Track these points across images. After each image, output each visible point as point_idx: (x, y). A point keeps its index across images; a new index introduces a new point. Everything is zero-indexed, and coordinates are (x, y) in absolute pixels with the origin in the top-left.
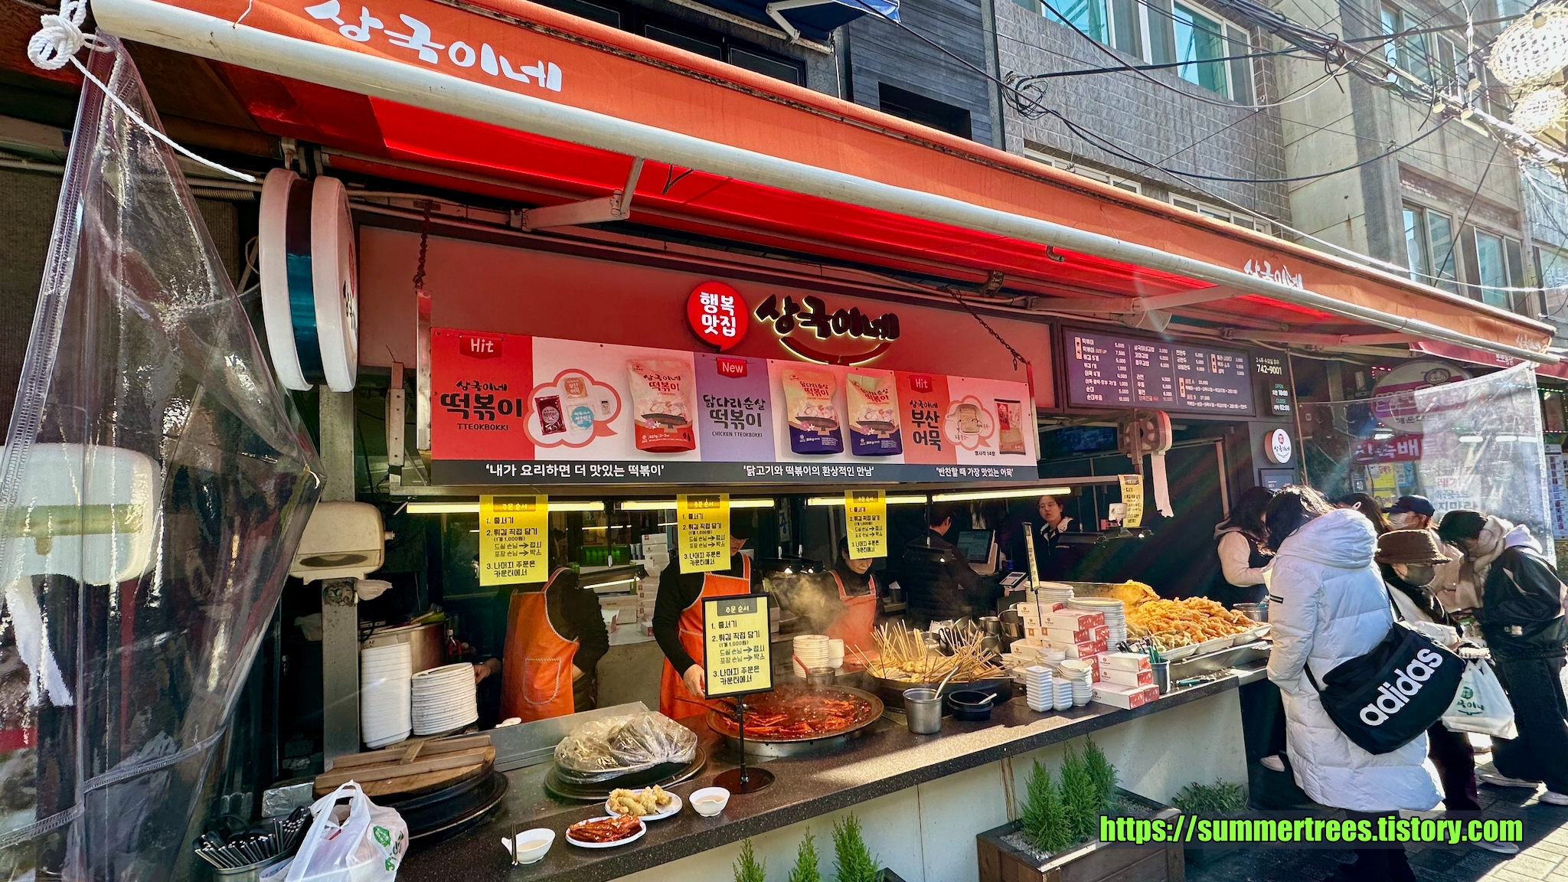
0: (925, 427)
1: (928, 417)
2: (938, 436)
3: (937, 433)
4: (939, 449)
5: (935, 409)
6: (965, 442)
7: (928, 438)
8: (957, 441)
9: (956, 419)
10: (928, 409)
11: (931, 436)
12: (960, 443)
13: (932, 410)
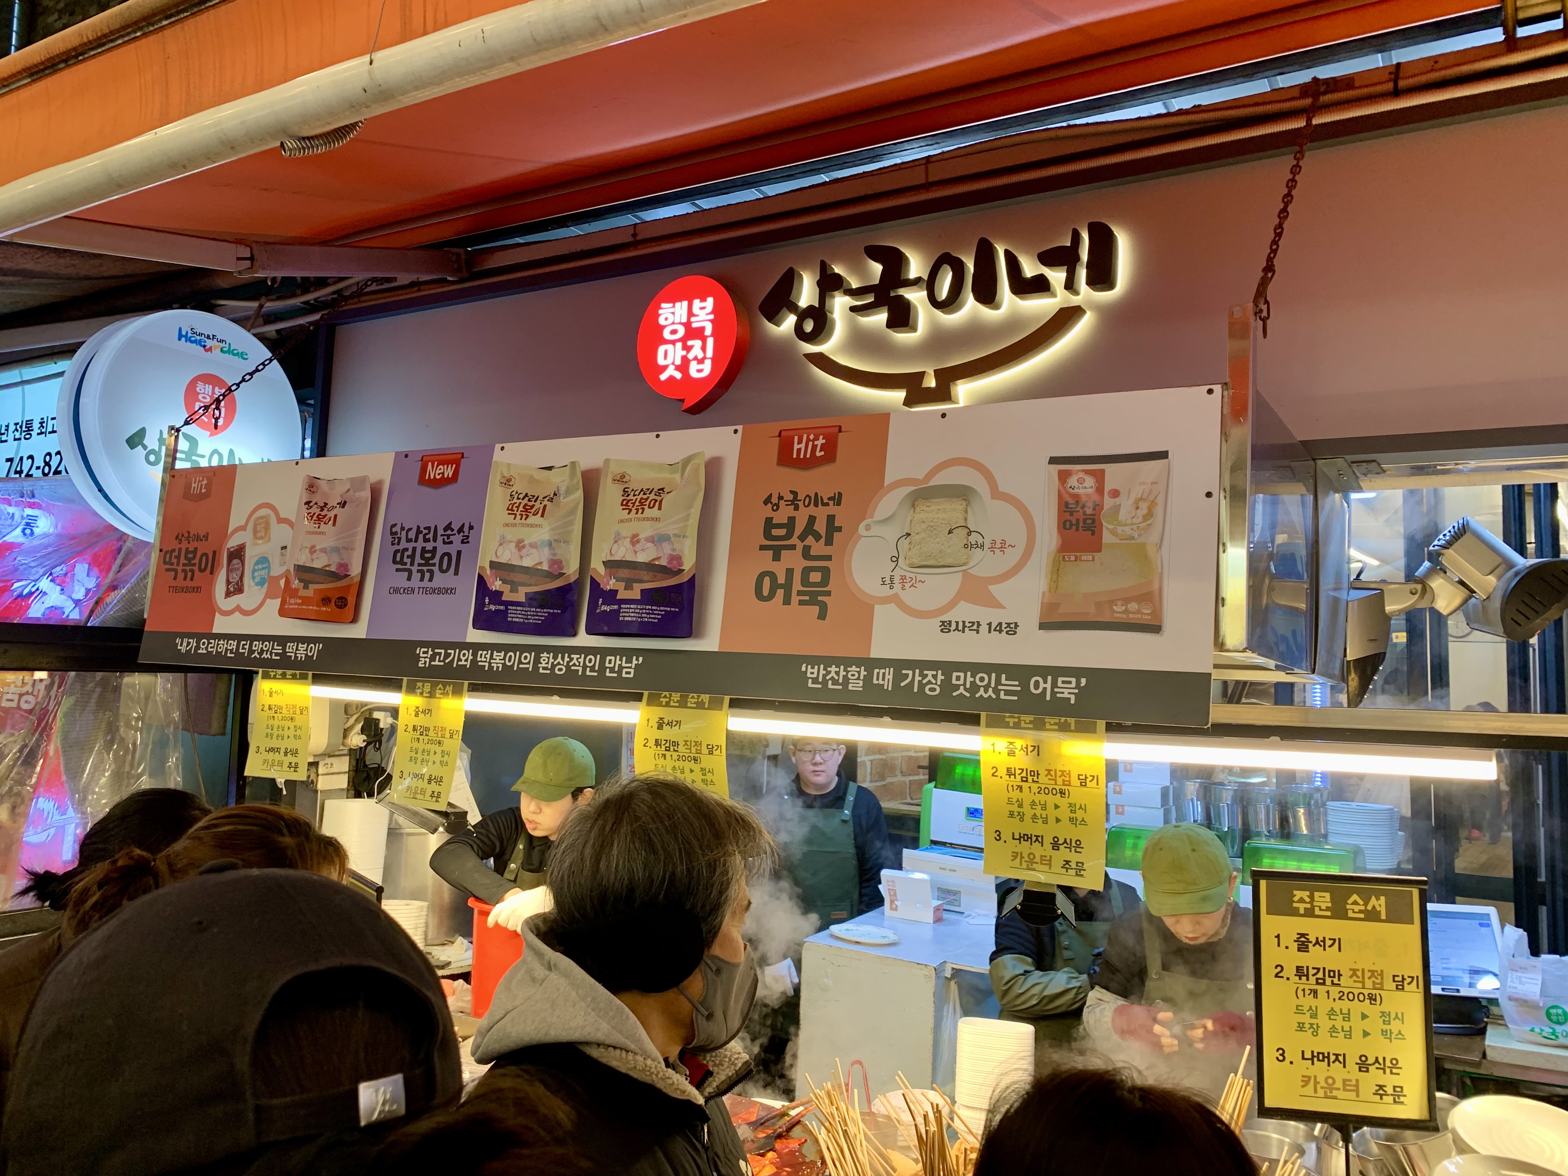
0: (793, 560)
1: (810, 529)
2: (825, 581)
3: (826, 572)
4: (822, 616)
5: (832, 509)
6: (910, 597)
7: (797, 586)
8: (886, 591)
9: (892, 533)
10: (812, 510)
11: (805, 582)
12: (895, 599)
13: (821, 514)
